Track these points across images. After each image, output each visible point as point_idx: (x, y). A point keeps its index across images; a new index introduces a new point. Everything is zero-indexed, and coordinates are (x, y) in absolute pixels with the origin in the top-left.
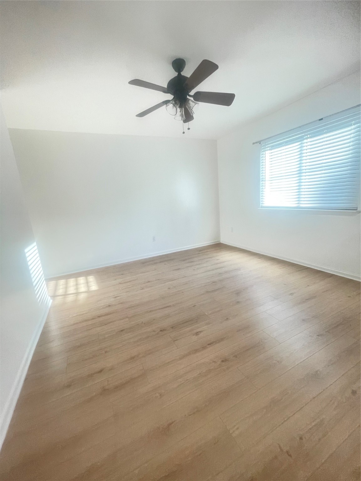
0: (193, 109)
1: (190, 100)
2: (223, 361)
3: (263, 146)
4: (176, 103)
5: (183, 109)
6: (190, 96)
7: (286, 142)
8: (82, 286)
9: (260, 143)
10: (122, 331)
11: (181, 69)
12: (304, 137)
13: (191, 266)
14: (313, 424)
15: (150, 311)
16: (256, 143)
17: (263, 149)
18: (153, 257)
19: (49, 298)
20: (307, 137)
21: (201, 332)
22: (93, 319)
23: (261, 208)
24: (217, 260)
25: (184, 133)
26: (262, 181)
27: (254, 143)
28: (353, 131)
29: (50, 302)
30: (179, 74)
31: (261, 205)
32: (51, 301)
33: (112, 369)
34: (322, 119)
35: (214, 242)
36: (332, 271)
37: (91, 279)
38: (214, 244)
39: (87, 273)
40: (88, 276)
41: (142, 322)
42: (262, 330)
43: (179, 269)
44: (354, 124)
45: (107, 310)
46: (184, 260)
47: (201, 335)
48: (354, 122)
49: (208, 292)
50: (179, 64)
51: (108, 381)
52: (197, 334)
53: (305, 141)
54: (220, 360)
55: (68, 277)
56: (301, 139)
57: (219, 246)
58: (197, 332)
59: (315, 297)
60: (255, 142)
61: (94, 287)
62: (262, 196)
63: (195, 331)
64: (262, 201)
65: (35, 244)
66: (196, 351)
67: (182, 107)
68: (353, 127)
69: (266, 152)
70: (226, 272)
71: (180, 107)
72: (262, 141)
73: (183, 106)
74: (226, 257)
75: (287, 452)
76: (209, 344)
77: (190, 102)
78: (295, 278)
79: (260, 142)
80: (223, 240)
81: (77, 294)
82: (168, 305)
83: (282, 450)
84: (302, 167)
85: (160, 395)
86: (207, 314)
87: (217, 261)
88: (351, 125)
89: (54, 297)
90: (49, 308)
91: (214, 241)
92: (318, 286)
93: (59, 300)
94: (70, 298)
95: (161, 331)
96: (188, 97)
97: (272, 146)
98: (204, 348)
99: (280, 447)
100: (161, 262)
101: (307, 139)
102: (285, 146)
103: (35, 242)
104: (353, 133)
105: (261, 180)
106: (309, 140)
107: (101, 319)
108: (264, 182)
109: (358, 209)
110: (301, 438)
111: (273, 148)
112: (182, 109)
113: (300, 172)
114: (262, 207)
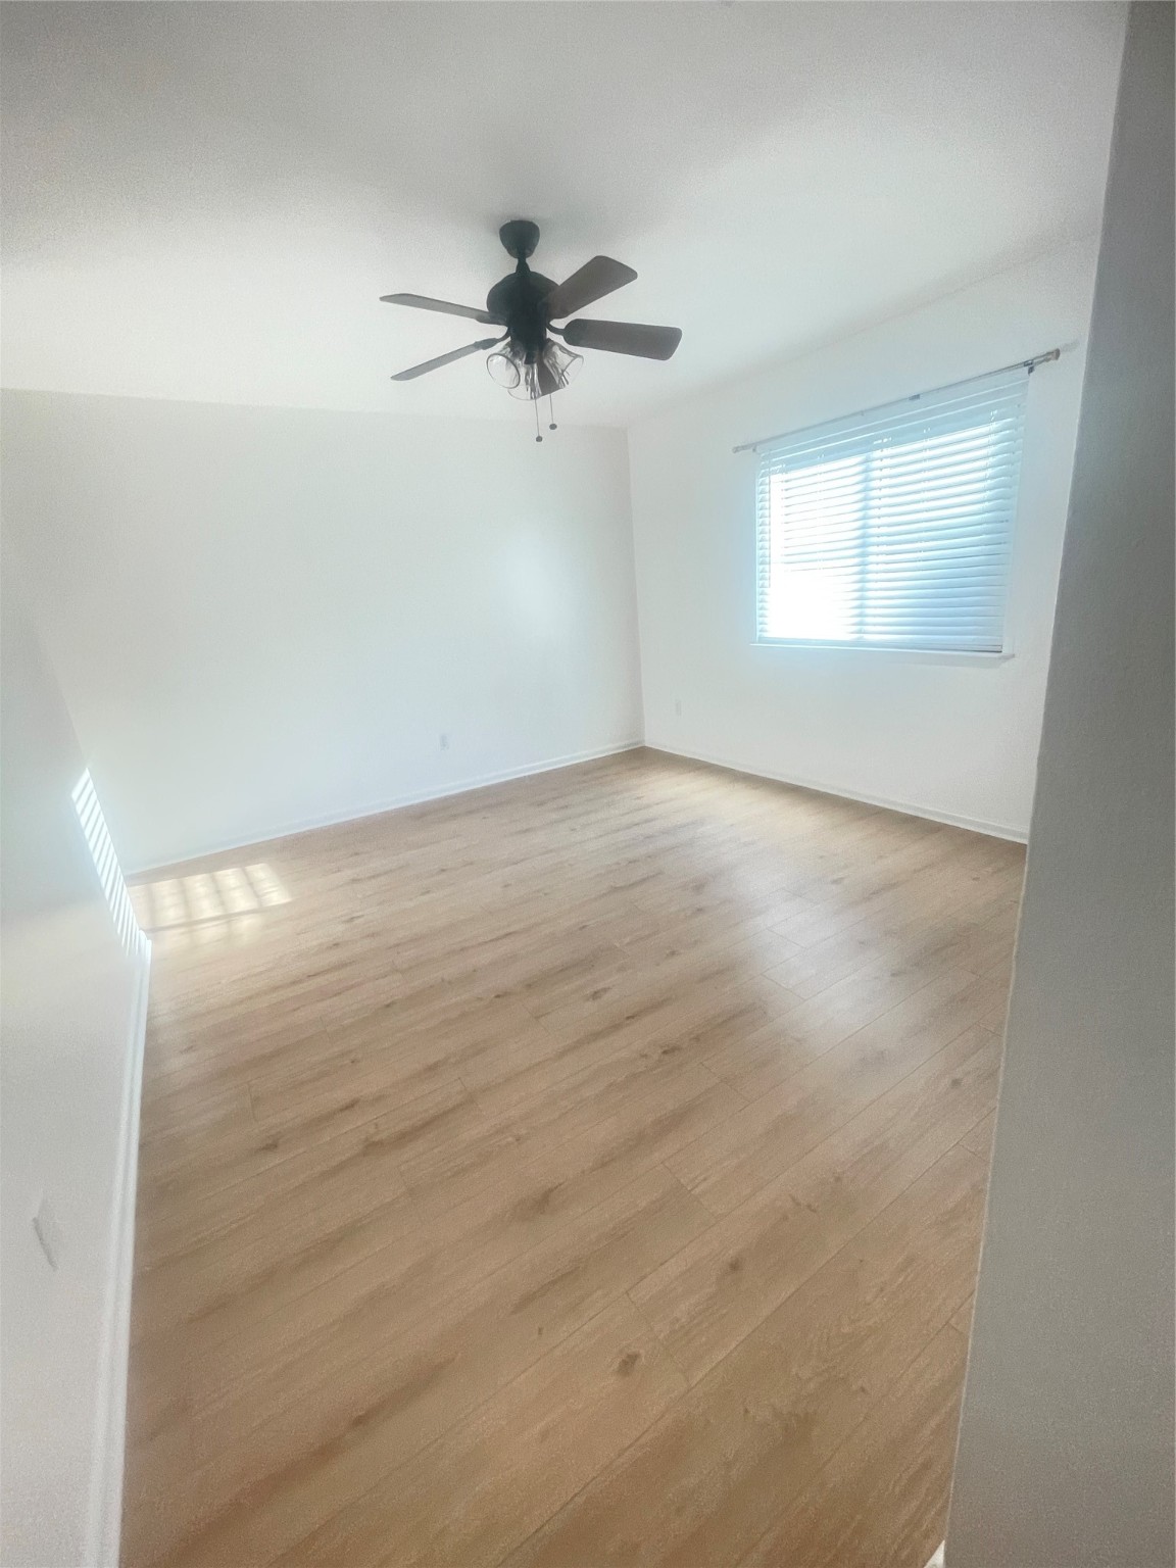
0: (565, 373)
1: (554, 344)
2: (665, 1052)
3: (764, 459)
4: (515, 354)
5: (535, 366)
6: (555, 330)
7: (827, 452)
8: (237, 894)
9: (754, 450)
10: (388, 1006)
11: (527, 251)
12: (875, 443)
13: (562, 821)
14: (865, 1151)
15: (462, 950)
16: (744, 448)
17: (764, 467)
18: (446, 799)
19: (142, 933)
20: (880, 441)
21: (605, 990)
22: (294, 983)
23: (759, 642)
24: (638, 798)
25: (539, 439)
26: (762, 563)
27: (736, 450)
28: (993, 438)
29: (147, 946)
30: (522, 267)
31: (758, 634)
32: (149, 943)
33: (379, 1099)
34: (917, 397)
35: (629, 745)
36: (938, 814)
37: (260, 871)
38: (626, 752)
39: (243, 856)
40: (249, 865)
41: (443, 980)
42: (761, 974)
43: (527, 830)
44: (997, 419)
45: (334, 957)
46: (541, 804)
47: (606, 997)
48: (996, 412)
49: (615, 890)
50: (520, 237)
51: (376, 1125)
52: (596, 995)
53: (877, 454)
54: (660, 1051)
55: (181, 870)
56: (867, 446)
57: (639, 758)
58: (596, 993)
59: (894, 886)
60: (739, 444)
61: (276, 895)
62: (761, 609)
63: (589, 991)
64: (761, 624)
65: (86, 775)
66: (597, 1036)
67: (533, 363)
68: (994, 426)
69: (772, 477)
70: (666, 832)
71: (529, 362)
72: (761, 442)
73: (535, 359)
74: (664, 791)
75: (809, 1206)
76: (628, 1018)
77: (556, 349)
78: (851, 842)
79: (754, 447)
80: (654, 739)
81: (228, 918)
82: (511, 929)
83: (798, 1204)
84: (870, 509)
85: (517, 1140)
86: (618, 945)
87: (638, 801)
88: (989, 422)
89: (154, 931)
90: (149, 962)
91: (627, 742)
92: (906, 855)
93: (174, 940)
94: (210, 933)
95: (498, 996)
96: (550, 335)
97: (788, 462)
98: (615, 1027)
99: (794, 1199)
100: (470, 812)
101: (881, 447)
102: (825, 462)
103: (87, 770)
104: (995, 444)
105: (758, 560)
106: (887, 452)
107: (321, 981)
108: (767, 567)
109: (1005, 651)
110: (838, 1179)
111: (791, 465)
112: (533, 368)
113: (863, 543)
114: (761, 640)
